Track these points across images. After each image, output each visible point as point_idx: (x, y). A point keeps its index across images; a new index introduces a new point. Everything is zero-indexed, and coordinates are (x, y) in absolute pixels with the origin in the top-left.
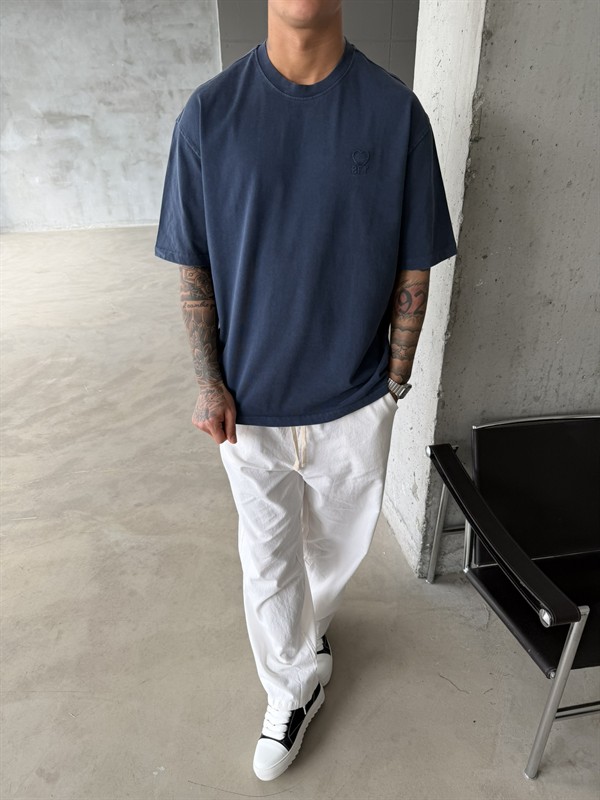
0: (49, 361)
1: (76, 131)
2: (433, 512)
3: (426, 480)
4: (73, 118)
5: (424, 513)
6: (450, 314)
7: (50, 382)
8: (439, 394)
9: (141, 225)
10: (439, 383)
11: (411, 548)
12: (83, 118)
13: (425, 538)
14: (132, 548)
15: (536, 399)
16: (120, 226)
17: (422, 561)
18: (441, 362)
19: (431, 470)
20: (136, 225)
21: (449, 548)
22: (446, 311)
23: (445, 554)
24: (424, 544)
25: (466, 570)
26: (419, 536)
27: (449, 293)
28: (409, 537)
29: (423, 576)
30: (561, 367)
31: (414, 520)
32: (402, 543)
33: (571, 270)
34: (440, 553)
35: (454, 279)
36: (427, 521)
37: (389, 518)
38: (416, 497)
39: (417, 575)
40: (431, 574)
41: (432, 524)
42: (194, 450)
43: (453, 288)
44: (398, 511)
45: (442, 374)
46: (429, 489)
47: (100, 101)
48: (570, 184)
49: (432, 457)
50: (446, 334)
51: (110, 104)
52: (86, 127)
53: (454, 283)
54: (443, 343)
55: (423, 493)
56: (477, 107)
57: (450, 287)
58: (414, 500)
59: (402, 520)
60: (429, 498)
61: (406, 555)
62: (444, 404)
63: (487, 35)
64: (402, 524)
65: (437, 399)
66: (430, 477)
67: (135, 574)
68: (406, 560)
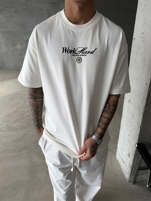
0: (22, 104)
2: (135, 163)
3: (134, 153)
5: (132, 163)
7: (22, 110)
8: (140, 127)
10: (141, 123)
11: (127, 172)
13: (132, 171)
14: (40, 164)
17: (130, 177)
18: (142, 117)
19: (136, 151)
21: (139, 174)
22: (145, 101)
23: (138, 176)
24: (131, 172)
25: (148, 186)
26: (130, 170)
27: (146, 95)
28: (126, 169)
29: (130, 181)
31: (128, 164)
32: (123, 169)
34: (137, 175)
36: (133, 165)
37: (119, 160)
38: (129, 157)
39: (128, 181)
40: (133, 182)
41: (135, 166)
44: (122, 159)
45: (142, 121)
46: (135, 156)
49: (137, 148)
50: (144, 108)
53: (148, 93)
54: (143, 111)
55: (132, 157)
58: (129, 158)
59: (123, 162)
60: (134, 159)
61: (124, 173)
64: (123, 164)
66: (135, 153)
67: (40, 173)
68: (124, 175)
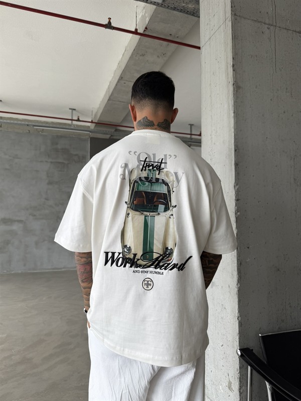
1: (15, 227)
2: (244, 398)
3: (237, 375)
4: (15, 221)
5: (239, 399)
6: (238, 274)
8: (238, 318)
9: (40, 271)
12: (20, 221)
15: (283, 321)
16: (29, 272)
18: (237, 300)
20: (38, 271)
22: (236, 273)
27: (236, 265)
30: (290, 303)
33: (284, 255)
35: (237, 257)
38: (231, 390)
42: (83, 384)
43: (238, 261)
45: (239, 307)
46: (240, 381)
47: (30, 215)
48: (276, 218)
50: (237, 284)
51: (35, 215)
52: (21, 225)
54: (236, 290)
55: (236, 385)
56: (236, 188)
57: (236, 262)
60: (241, 387)
62: (241, 324)
63: (236, 165)
65: (238, 321)
66: (240, 372)
